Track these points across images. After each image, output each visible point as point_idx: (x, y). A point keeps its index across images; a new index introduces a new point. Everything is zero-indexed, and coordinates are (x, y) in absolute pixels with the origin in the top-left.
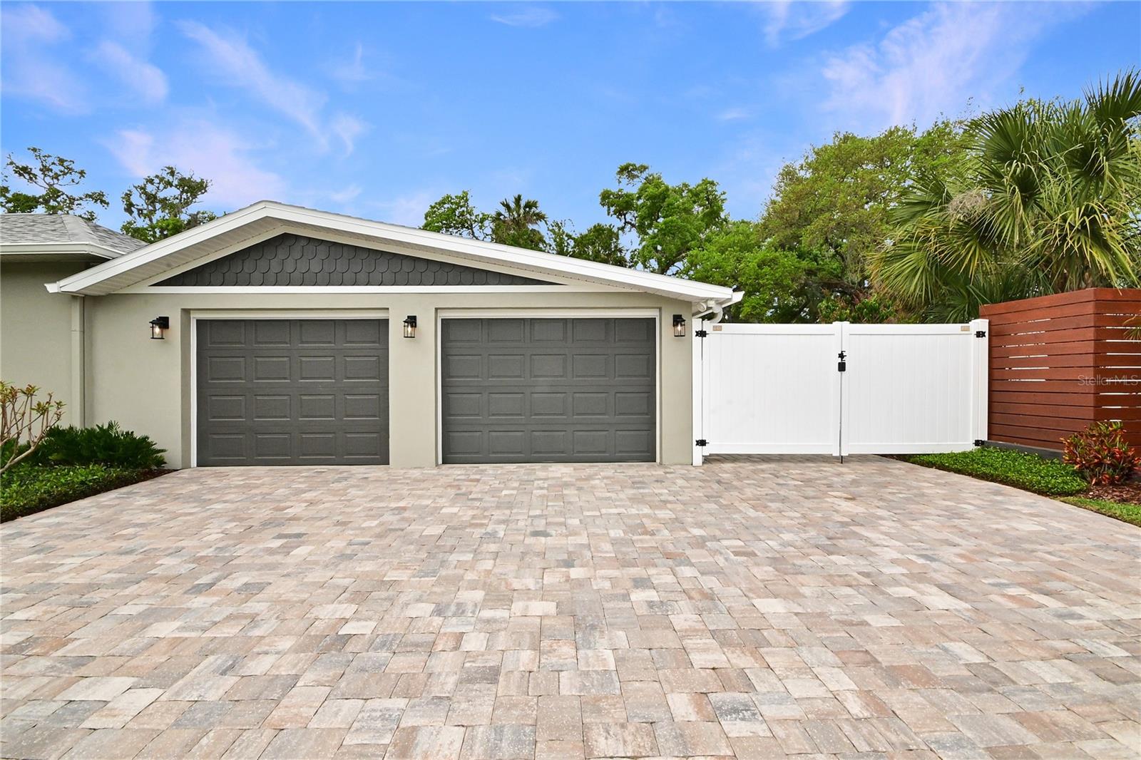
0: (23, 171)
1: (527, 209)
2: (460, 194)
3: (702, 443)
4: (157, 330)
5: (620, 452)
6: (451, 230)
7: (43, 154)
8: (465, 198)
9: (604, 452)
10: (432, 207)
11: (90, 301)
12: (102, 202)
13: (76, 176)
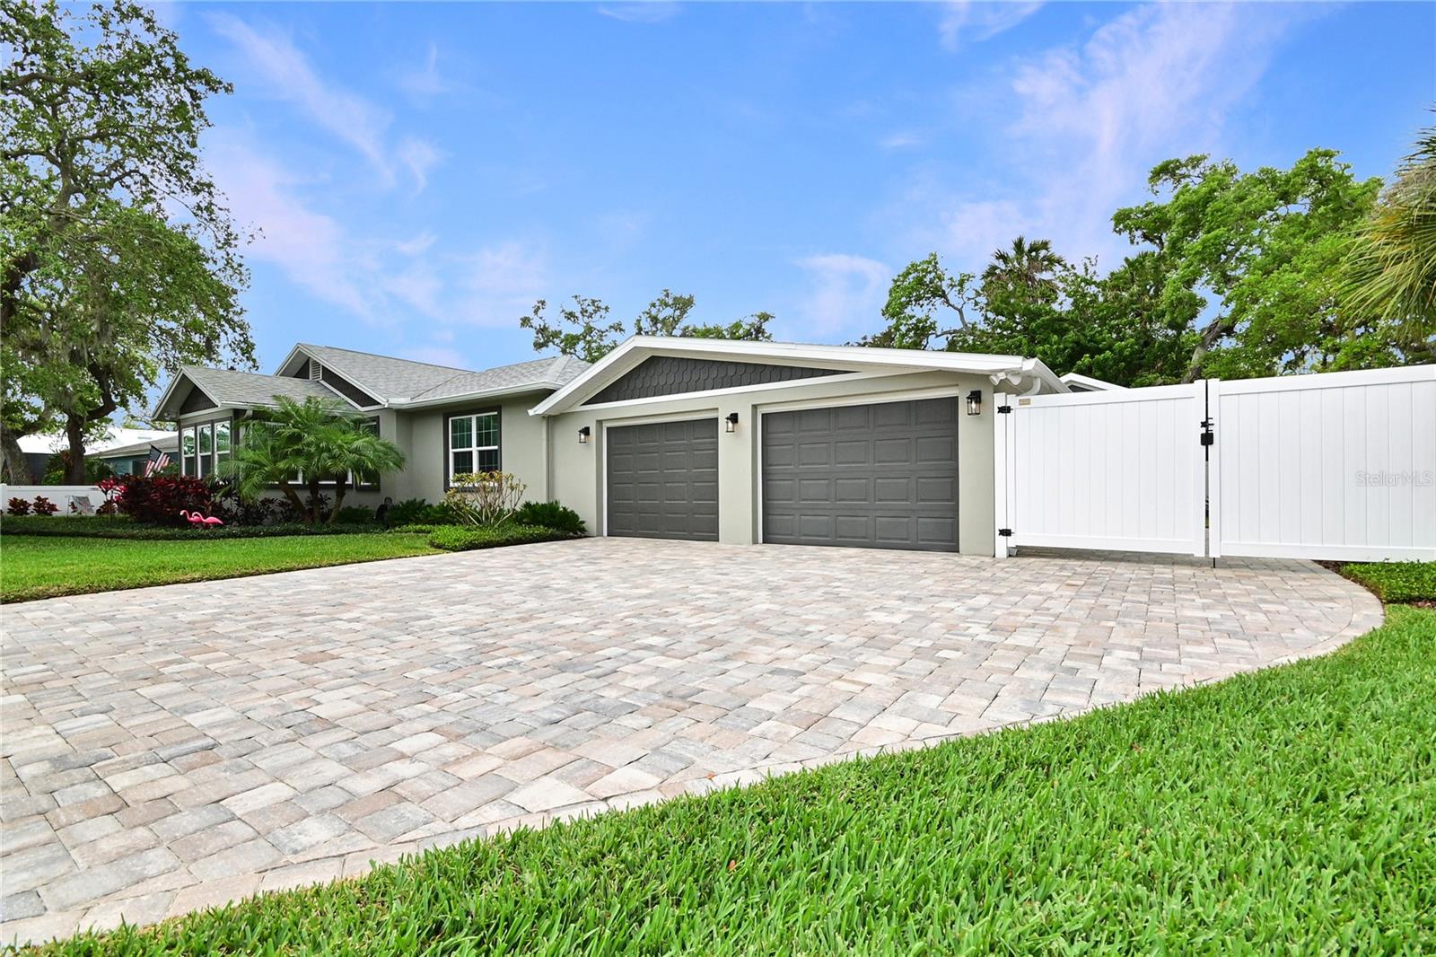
0: (570, 316)
1: (1034, 254)
2: (927, 258)
3: (1006, 533)
4: (583, 436)
5: (922, 540)
6: (921, 302)
7: (581, 299)
8: (933, 261)
9: (906, 539)
10: (895, 281)
11: (552, 420)
12: (621, 330)
13: (603, 312)
